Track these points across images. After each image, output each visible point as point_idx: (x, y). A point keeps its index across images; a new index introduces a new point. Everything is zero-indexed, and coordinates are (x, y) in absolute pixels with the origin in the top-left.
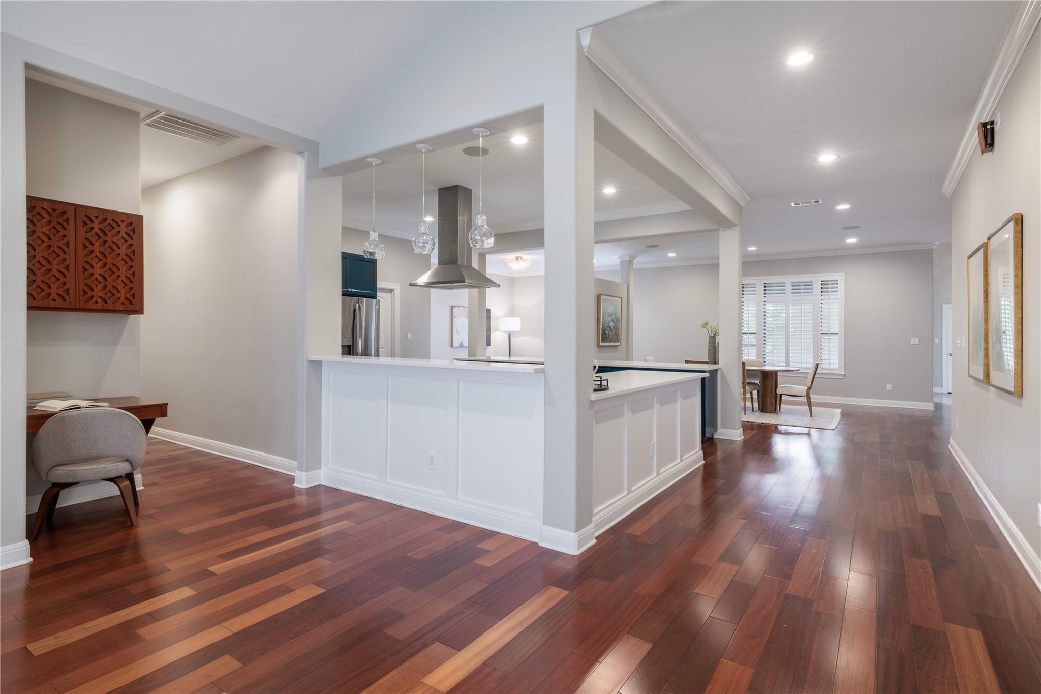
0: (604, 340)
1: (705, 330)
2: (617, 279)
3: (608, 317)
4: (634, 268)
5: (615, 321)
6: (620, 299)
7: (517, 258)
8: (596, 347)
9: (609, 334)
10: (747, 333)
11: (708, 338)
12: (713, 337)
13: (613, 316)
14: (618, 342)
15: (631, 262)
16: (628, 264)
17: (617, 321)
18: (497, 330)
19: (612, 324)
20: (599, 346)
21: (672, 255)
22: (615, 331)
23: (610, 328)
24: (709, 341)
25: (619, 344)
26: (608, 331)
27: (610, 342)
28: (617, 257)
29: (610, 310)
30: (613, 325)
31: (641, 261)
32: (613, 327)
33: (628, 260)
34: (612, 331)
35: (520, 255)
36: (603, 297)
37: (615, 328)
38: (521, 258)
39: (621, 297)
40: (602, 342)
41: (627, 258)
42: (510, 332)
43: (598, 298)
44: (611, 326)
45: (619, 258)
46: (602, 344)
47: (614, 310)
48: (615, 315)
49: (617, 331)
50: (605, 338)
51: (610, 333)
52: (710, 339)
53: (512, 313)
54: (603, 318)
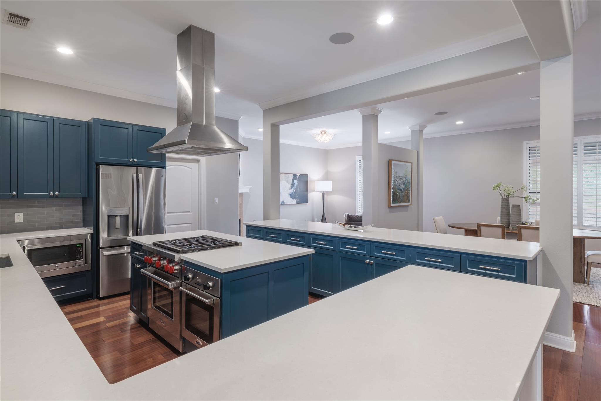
0: (394, 201)
1: (497, 192)
2: (409, 147)
3: (399, 180)
4: (424, 138)
5: (406, 184)
6: (411, 164)
7: (322, 132)
8: (388, 207)
9: (399, 195)
10: (535, 192)
11: (501, 200)
12: (506, 198)
13: (404, 179)
14: (409, 202)
15: (421, 131)
16: (419, 132)
17: (407, 184)
18: (313, 191)
19: (402, 187)
20: (390, 207)
21: (460, 123)
22: (405, 192)
23: (401, 190)
24: (502, 203)
25: (409, 204)
26: (399, 193)
27: (401, 202)
28: (408, 127)
29: (401, 174)
30: (404, 187)
31: (430, 131)
32: (403, 189)
33: (418, 129)
34: (402, 192)
35: (324, 129)
36: (393, 162)
37: (406, 190)
38: (325, 132)
39: (411, 162)
40: (393, 203)
41: (417, 128)
42: (323, 192)
43: (389, 163)
44: (401, 188)
45: (410, 128)
46: (392, 205)
47: (404, 174)
48: (405, 178)
49: (408, 192)
50: (396, 198)
51: (401, 195)
52: (502, 201)
53: (326, 177)
54: (394, 181)
